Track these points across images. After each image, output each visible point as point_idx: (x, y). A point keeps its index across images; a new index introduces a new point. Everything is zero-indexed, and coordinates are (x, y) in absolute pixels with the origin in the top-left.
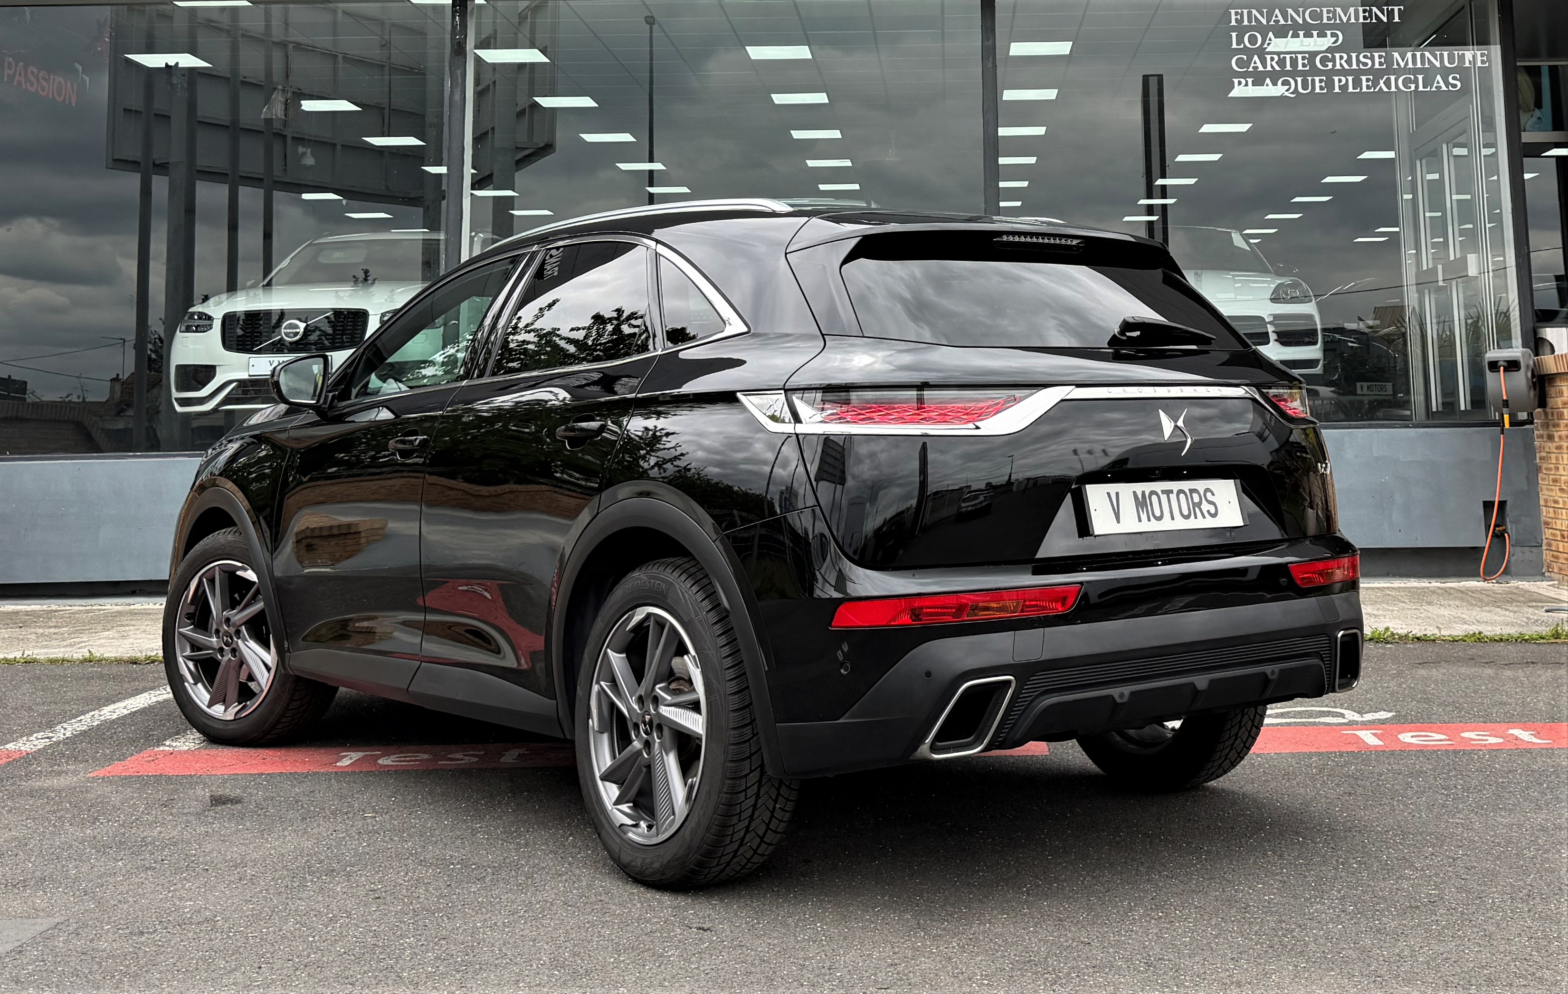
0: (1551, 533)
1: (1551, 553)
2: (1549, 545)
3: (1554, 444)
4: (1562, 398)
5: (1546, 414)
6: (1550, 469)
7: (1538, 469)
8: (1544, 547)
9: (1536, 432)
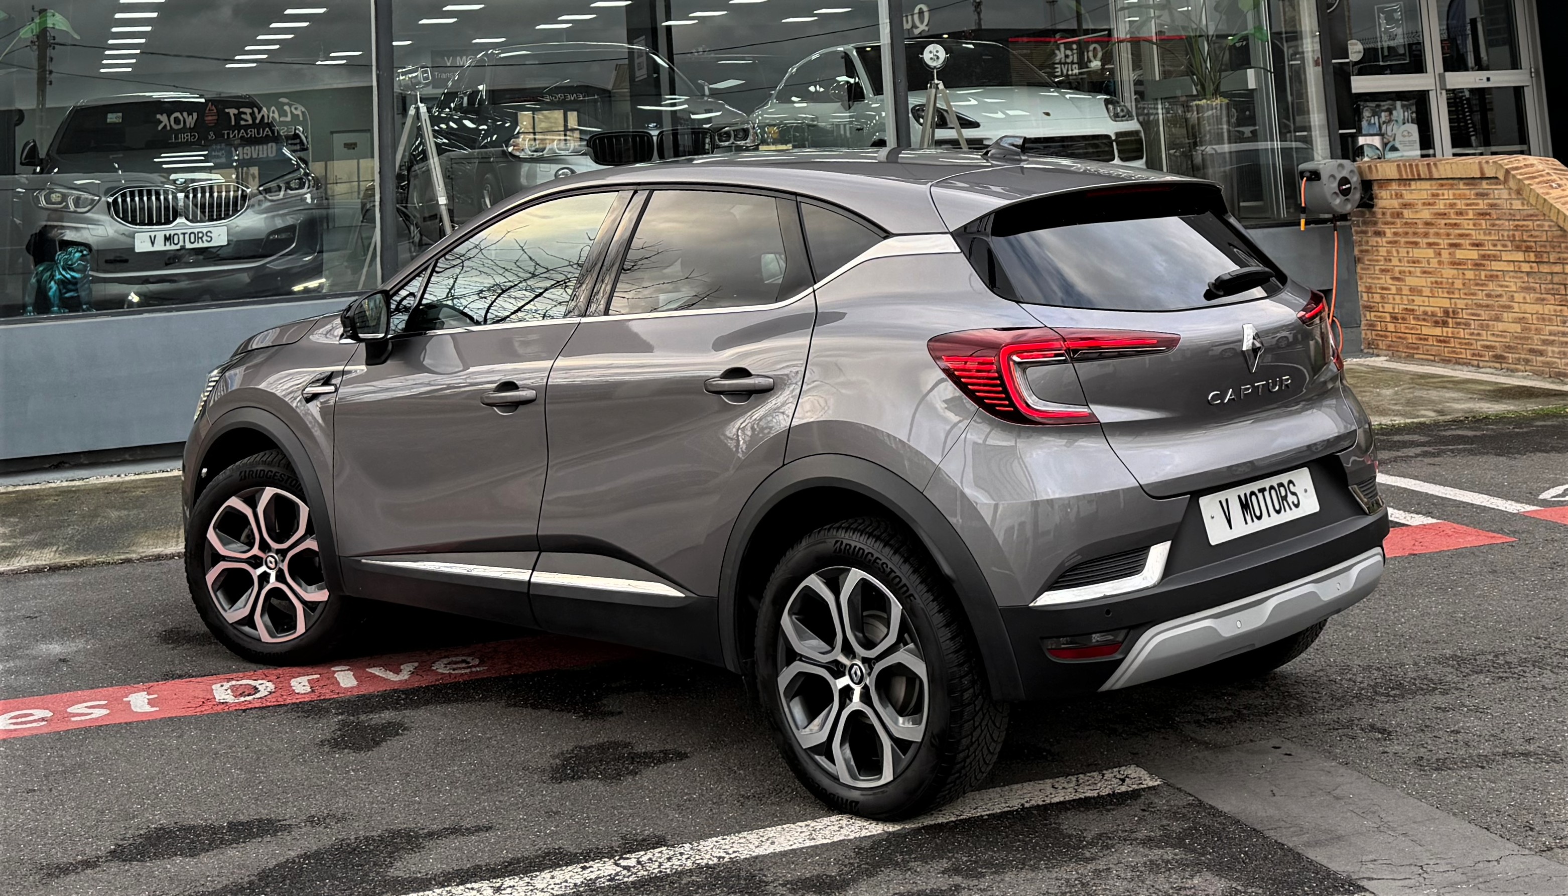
0: (1375, 316)
1: (1374, 333)
2: (1371, 326)
3: (1384, 240)
4: (1400, 201)
5: (1374, 214)
6: (1377, 261)
7: (1358, 260)
8: (1363, 327)
9: (1353, 229)
